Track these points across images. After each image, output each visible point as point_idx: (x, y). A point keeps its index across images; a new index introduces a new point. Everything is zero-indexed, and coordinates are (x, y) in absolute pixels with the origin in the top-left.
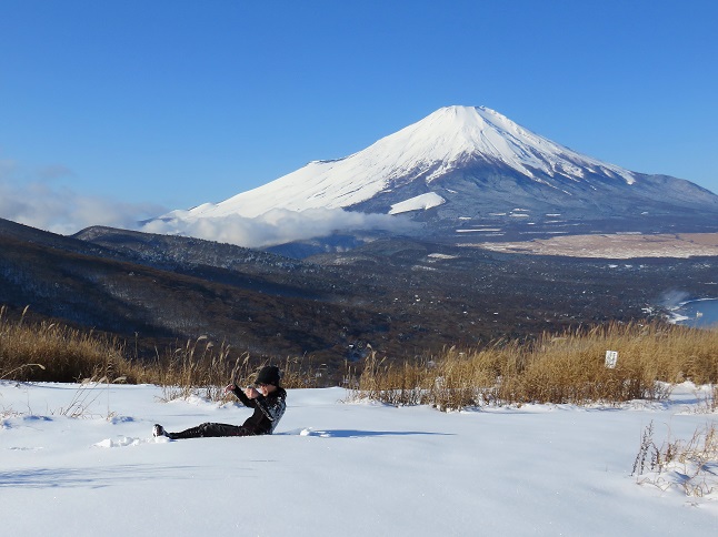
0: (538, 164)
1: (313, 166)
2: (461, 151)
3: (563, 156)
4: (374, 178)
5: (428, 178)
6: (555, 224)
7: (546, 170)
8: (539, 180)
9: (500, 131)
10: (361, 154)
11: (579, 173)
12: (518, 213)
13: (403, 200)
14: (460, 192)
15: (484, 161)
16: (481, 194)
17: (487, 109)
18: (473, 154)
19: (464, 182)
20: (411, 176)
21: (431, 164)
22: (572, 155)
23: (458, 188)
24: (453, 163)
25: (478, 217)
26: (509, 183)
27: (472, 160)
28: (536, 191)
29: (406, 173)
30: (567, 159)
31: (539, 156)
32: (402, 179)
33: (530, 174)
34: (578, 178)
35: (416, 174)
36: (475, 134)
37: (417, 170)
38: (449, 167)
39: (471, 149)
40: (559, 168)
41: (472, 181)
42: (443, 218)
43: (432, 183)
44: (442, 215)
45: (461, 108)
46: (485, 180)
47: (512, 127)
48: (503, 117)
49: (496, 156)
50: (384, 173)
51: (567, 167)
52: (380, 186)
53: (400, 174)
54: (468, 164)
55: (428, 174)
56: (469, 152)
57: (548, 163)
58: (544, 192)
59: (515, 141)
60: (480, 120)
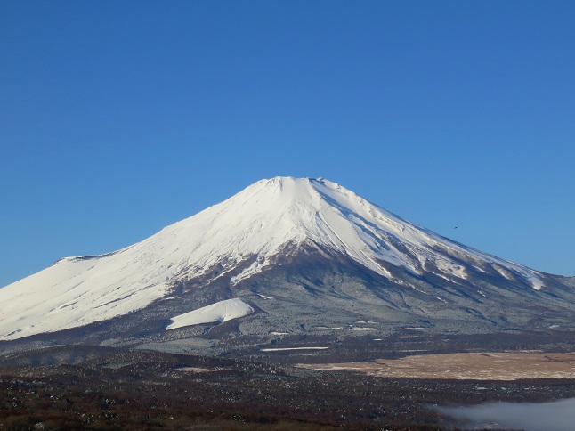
0: (401, 259)
1: (65, 264)
2: (286, 241)
3: (437, 249)
4: (153, 281)
5: (233, 279)
6: (413, 340)
7: (412, 268)
8: (401, 282)
9: (346, 212)
10: (138, 246)
11: (461, 273)
12: (361, 326)
13: (191, 309)
14: (278, 298)
15: (319, 254)
16: (312, 301)
17: (327, 182)
18: (304, 244)
19: (286, 284)
20: (208, 276)
21: (240, 260)
22: (450, 248)
23: (277, 293)
24: (272, 258)
25: (299, 331)
26: (355, 287)
27: (301, 253)
28: (395, 297)
29: (202, 272)
30: (444, 252)
31: (402, 248)
32: (195, 280)
33: (387, 274)
34: (459, 279)
35: (217, 273)
36: (308, 218)
37: (219, 267)
38: (266, 263)
39: (300, 237)
40: (431, 265)
41: (299, 283)
42: (245, 333)
43: (239, 287)
44: (244, 330)
45: (288, 180)
46: (319, 282)
47: (363, 207)
48: (351, 194)
49: (338, 247)
50: (169, 273)
51: (443, 265)
52: (160, 291)
53: (192, 274)
54: (294, 258)
55: (235, 273)
56: (298, 241)
57: (414, 259)
58: (407, 299)
59: (366, 226)
60: (316, 197)
